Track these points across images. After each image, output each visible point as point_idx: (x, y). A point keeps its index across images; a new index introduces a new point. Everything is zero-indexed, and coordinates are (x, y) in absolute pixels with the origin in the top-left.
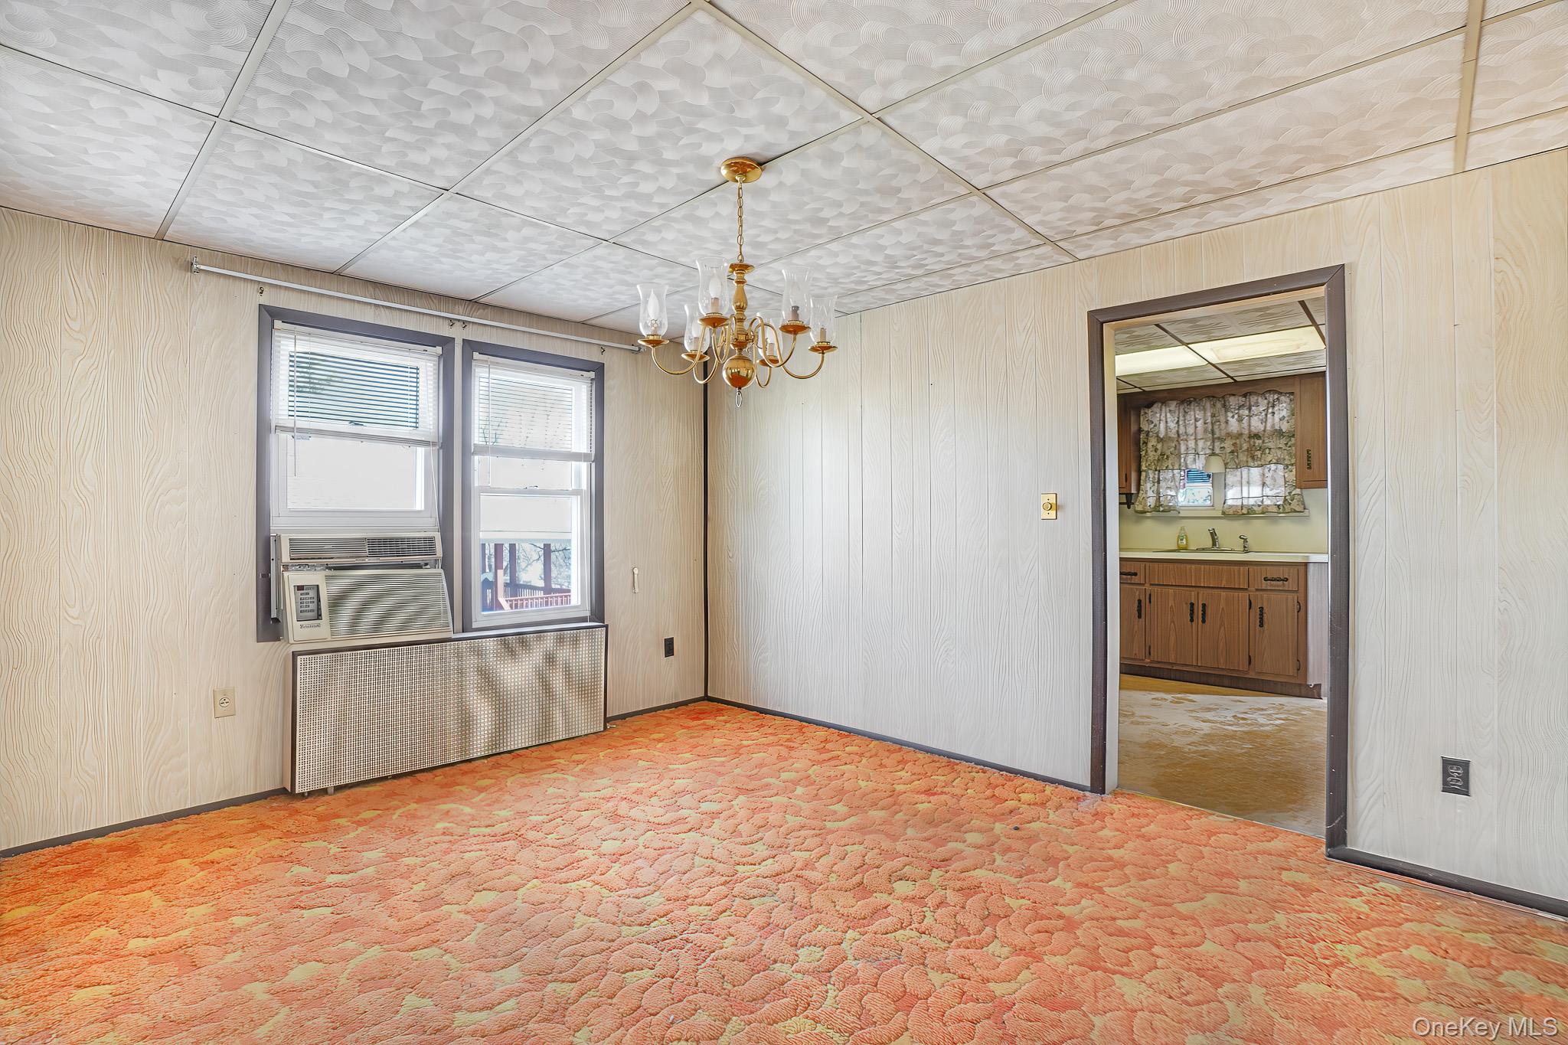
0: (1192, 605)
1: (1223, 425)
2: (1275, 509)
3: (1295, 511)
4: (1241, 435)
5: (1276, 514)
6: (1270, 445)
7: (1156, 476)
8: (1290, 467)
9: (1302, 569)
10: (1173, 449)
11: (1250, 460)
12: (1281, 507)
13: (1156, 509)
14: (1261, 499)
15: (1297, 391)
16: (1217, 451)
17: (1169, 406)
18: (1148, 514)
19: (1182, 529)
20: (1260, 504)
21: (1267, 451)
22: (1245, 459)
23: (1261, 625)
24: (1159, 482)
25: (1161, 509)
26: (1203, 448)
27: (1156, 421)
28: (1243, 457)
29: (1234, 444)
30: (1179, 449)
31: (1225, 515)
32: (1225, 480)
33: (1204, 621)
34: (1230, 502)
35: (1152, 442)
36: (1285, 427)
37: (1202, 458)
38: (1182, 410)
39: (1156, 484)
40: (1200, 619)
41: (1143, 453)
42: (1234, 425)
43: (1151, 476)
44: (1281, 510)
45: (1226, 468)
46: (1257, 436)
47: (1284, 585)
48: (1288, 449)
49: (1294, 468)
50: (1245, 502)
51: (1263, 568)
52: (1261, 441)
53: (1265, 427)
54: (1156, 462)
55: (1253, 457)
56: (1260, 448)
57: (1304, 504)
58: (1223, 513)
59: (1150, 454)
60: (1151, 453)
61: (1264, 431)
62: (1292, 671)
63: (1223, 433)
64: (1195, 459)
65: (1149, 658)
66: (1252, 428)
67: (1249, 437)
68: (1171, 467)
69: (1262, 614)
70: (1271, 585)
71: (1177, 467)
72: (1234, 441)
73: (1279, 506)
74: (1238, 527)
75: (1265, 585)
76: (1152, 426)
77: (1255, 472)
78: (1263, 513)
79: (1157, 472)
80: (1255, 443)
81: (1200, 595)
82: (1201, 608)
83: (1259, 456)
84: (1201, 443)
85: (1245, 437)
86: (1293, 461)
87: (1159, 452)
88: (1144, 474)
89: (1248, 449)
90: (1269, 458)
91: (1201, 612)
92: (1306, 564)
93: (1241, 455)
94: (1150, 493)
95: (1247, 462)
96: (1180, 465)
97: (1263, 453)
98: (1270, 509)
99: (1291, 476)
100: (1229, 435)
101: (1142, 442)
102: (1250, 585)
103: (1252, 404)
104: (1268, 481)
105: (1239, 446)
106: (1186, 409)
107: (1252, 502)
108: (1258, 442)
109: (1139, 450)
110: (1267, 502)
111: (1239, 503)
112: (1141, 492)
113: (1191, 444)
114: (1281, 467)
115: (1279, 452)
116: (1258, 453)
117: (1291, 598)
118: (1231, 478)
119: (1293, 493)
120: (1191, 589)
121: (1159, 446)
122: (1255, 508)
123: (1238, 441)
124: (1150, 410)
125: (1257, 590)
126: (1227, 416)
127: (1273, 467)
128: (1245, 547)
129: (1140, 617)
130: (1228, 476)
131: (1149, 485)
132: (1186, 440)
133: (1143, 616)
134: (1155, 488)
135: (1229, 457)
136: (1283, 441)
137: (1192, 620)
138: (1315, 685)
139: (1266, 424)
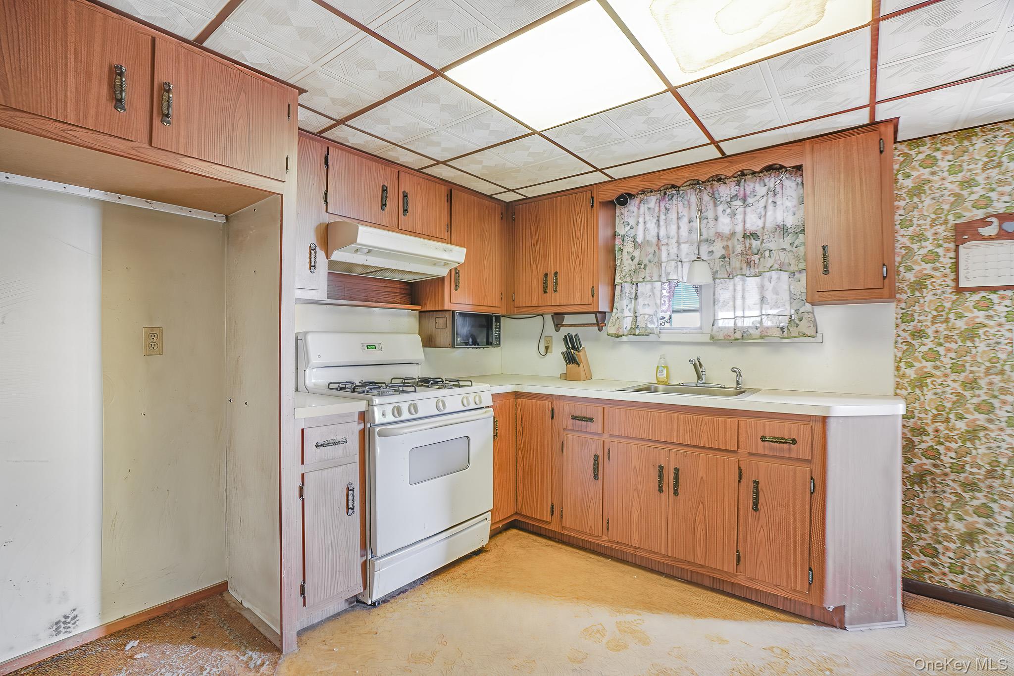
0: (661, 467)
1: (712, 223)
2: (778, 333)
3: (805, 336)
4: (733, 234)
5: (777, 340)
6: (772, 246)
7: (634, 291)
8: (797, 275)
9: (818, 427)
10: (651, 256)
11: (744, 266)
12: (786, 330)
13: (634, 330)
14: (759, 319)
15: (807, 164)
16: (704, 256)
17: (648, 203)
18: (624, 339)
19: (663, 357)
20: (758, 325)
21: (767, 253)
22: (738, 265)
23: (756, 508)
24: (636, 298)
25: (637, 332)
26: (687, 254)
27: (632, 222)
28: (736, 262)
29: (726, 248)
30: (660, 257)
31: (714, 341)
32: (714, 294)
33: (676, 492)
34: (720, 324)
35: (629, 247)
36: (790, 221)
37: (686, 266)
38: (663, 209)
39: (633, 301)
40: (672, 490)
41: (618, 263)
42: (725, 224)
43: (627, 290)
44: (785, 333)
45: (714, 279)
46: (754, 235)
47: (790, 449)
48: (794, 249)
49: (803, 277)
50: (739, 324)
51: (760, 422)
52: (759, 242)
53: (764, 223)
54: (632, 273)
55: (749, 263)
56: (758, 251)
57: (816, 325)
58: (712, 337)
59: (625, 264)
60: (627, 262)
61: (763, 228)
62: (800, 585)
63: (712, 232)
64: (677, 267)
65: (607, 535)
66: (747, 226)
67: (744, 237)
68: (648, 278)
69: (757, 493)
70: (771, 449)
71: (655, 278)
72: (725, 243)
73: (782, 329)
74: (730, 357)
75: (761, 447)
76: (628, 228)
77: (752, 283)
78: (762, 337)
79: (634, 286)
80: (751, 244)
81: (672, 454)
82: (672, 476)
83: (757, 262)
84: (685, 247)
85: (740, 236)
86: (802, 266)
87: (636, 261)
88: (618, 288)
89: (742, 253)
90: (769, 262)
91: (672, 481)
92: (824, 420)
93: (733, 260)
94: (627, 313)
95: (741, 269)
96: (660, 276)
97: (762, 256)
98: (770, 333)
99: (801, 286)
100: (719, 235)
101: (617, 249)
102: (741, 444)
103: (748, 193)
104: (769, 295)
105: (730, 248)
106: (667, 206)
107: (748, 323)
108: (755, 244)
109: (615, 260)
110: (767, 323)
111: (731, 324)
112: (615, 310)
113: (674, 250)
114: (785, 276)
115: (782, 254)
116: (756, 258)
117: (803, 471)
118: (724, 293)
119: (801, 310)
120: (660, 445)
121: (637, 254)
122: (751, 332)
123: (730, 244)
124: (626, 209)
125: (750, 454)
126: (716, 211)
127: (774, 274)
128: (738, 383)
129: (596, 477)
130: (719, 290)
131: (625, 302)
132: (667, 244)
133: (600, 476)
134: (631, 306)
135: (718, 264)
136: (789, 239)
137: (661, 490)
138: (836, 609)
139: (765, 218)
